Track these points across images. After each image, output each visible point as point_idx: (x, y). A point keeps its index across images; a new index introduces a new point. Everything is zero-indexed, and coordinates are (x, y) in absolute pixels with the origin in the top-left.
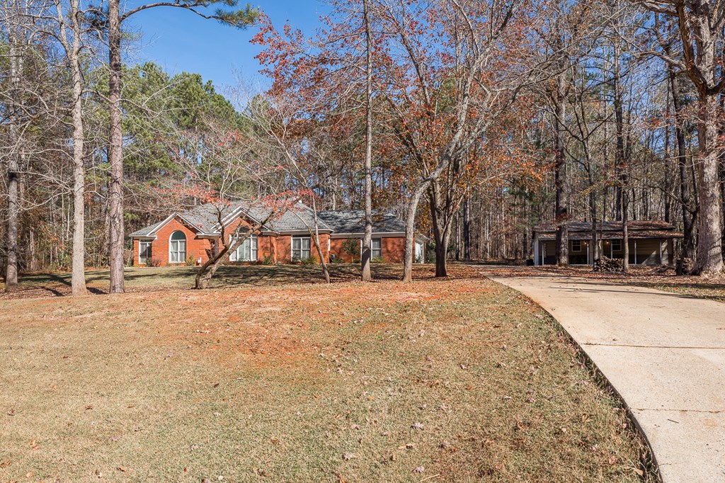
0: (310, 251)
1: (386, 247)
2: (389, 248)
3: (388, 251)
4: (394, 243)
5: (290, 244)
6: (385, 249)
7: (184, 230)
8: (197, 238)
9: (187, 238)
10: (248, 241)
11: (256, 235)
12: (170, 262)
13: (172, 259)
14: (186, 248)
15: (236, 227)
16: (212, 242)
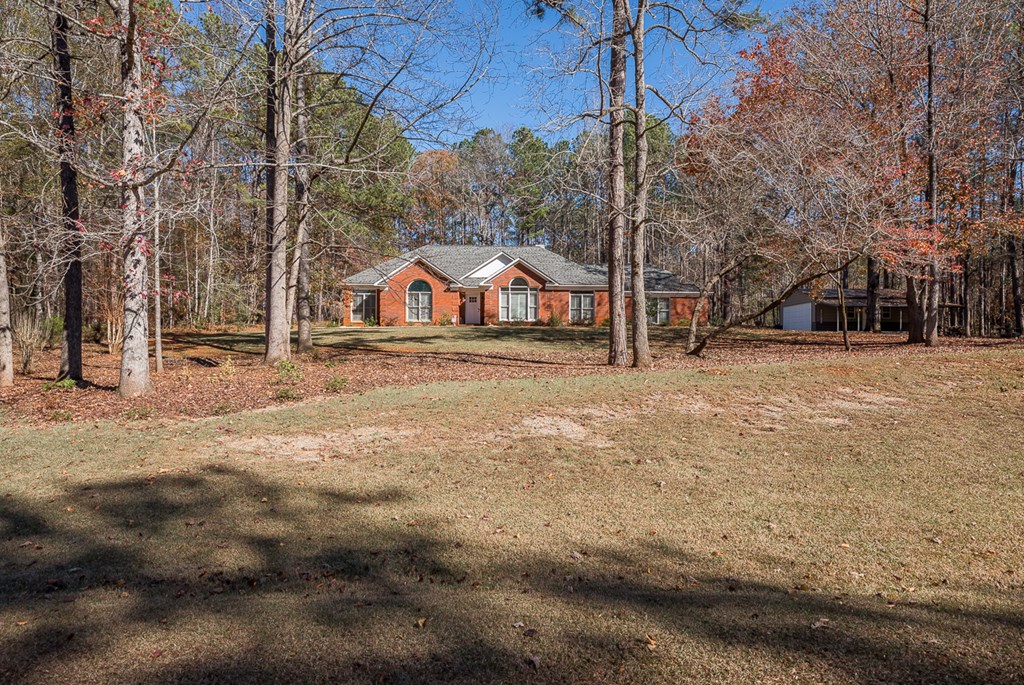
0: (592, 311)
1: (675, 308)
2: (679, 310)
3: (677, 313)
4: (684, 305)
5: (568, 302)
6: (674, 311)
7: (428, 278)
8: (448, 290)
9: (433, 290)
10: (524, 296)
11: (535, 289)
12: (407, 320)
13: (410, 317)
14: (431, 303)
15: (509, 278)
16: (462, 296)
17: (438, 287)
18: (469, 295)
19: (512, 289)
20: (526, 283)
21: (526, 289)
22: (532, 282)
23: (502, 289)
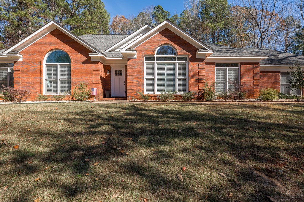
7: (66, 48)
9: (72, 60)
10: (172, 66)
11: (185, 59)
12: (45, 93)
13: (49, 90)
14: (70, 76)
15: (154, 46)
16: (107, 68)
17: (76, 58)
18: (114, 67)
19: (158, 59)
20: (174, 52)
21: (174, 59)
22: (180, 51)
23: (147, 59)
